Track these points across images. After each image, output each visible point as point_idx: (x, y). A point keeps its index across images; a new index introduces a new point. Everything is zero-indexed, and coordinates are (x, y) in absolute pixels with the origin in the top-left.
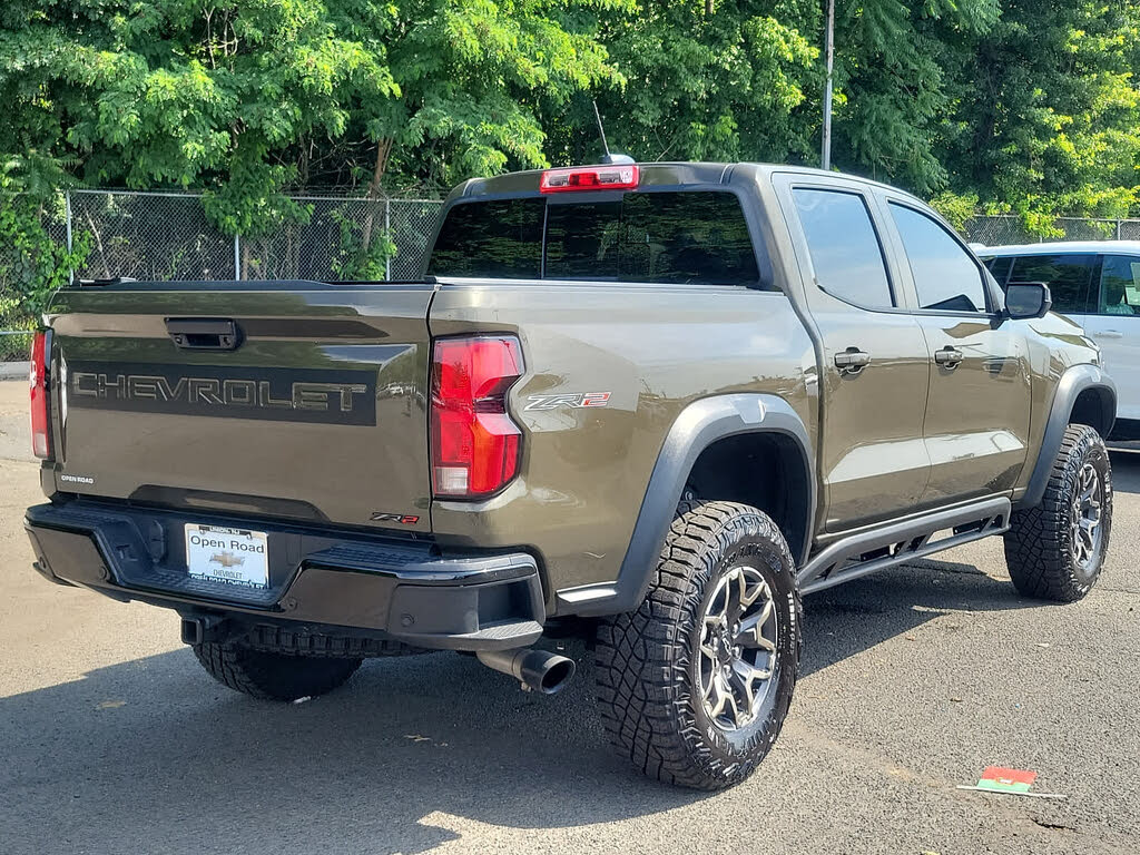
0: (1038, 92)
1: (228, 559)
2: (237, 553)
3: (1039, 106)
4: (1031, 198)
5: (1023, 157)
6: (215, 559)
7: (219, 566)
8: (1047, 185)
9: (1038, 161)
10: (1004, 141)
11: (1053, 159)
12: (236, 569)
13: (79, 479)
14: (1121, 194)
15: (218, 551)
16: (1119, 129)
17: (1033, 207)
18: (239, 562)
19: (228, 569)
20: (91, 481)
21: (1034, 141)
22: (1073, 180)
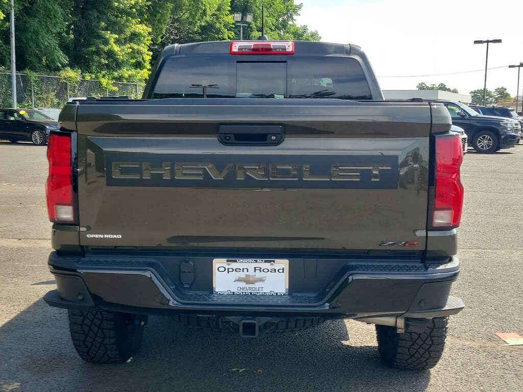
0: (103, 24)
1: (252, 279)
2: (259, 275)
3: (103, 30)
4: (103, 72)
5: (98, 53)
6: (239, 280)
7: (243, 285)
8: (108, 67)
9: (104, 55)
10: (89, 45)
11: (110, 54)
13: (106, 236)
14: (138, 73)
15: (242, 275)
16: (135, 44)
17: (104, 76)
18: (261, 280)
20: (120, 236)
21: (102, 46)
22: (119, 65)
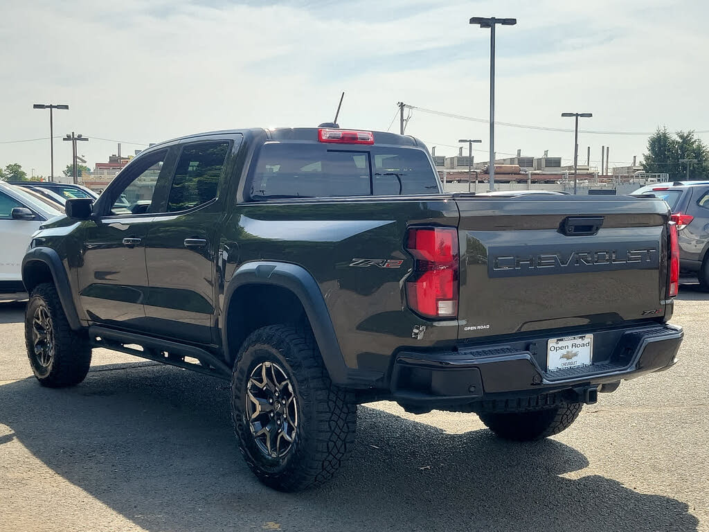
1: (570, 355)
2: (575, 350)
6: (563, 357)
7: (565, 360)
12: (574, 359)
13: (479, 327)
15: (564, 352)
18: (575, 355)
19: (570, 361)
20: (488, 327)
